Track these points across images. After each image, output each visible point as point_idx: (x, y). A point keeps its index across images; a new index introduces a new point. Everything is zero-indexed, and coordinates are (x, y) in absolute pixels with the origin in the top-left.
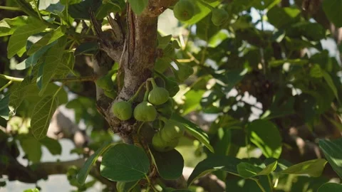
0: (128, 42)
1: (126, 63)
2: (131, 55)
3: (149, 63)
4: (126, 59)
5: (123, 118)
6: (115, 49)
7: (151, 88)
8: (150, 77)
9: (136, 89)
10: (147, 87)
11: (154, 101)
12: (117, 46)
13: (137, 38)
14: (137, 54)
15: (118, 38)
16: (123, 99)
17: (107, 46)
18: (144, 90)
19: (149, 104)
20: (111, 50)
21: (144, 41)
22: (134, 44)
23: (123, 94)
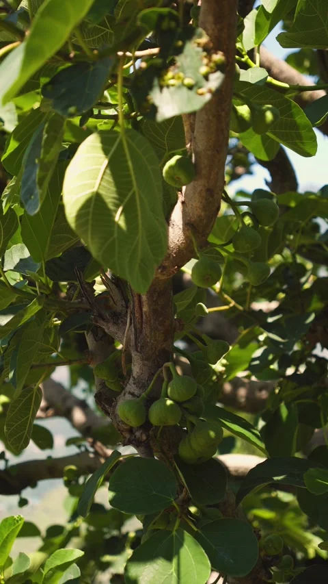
0: (133, 313)
1: (133, 343)
2: (138, 332)
3: (165, 340)
4: (132, 337)
5: (133, 422)
6: (115, 323)
7: (170, 378)
8: (168, 361)
9: (150, 379)
10: (164, 375)
11: (176, 397)
12: (117, 318)
13: (145, 309)
14: (146, 330)
15: (119, 307)
16: (133, 394)
17: (104, 319)
18: (160, 380)
19: (169, 402)
20: (110, 325)
21: (155, 312)
22: (142, 317)
23: (131, 387)
